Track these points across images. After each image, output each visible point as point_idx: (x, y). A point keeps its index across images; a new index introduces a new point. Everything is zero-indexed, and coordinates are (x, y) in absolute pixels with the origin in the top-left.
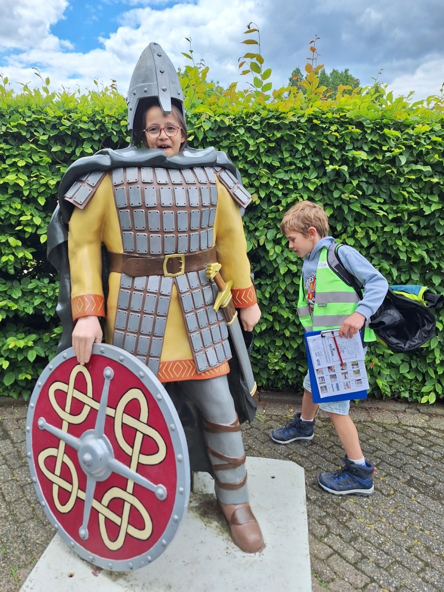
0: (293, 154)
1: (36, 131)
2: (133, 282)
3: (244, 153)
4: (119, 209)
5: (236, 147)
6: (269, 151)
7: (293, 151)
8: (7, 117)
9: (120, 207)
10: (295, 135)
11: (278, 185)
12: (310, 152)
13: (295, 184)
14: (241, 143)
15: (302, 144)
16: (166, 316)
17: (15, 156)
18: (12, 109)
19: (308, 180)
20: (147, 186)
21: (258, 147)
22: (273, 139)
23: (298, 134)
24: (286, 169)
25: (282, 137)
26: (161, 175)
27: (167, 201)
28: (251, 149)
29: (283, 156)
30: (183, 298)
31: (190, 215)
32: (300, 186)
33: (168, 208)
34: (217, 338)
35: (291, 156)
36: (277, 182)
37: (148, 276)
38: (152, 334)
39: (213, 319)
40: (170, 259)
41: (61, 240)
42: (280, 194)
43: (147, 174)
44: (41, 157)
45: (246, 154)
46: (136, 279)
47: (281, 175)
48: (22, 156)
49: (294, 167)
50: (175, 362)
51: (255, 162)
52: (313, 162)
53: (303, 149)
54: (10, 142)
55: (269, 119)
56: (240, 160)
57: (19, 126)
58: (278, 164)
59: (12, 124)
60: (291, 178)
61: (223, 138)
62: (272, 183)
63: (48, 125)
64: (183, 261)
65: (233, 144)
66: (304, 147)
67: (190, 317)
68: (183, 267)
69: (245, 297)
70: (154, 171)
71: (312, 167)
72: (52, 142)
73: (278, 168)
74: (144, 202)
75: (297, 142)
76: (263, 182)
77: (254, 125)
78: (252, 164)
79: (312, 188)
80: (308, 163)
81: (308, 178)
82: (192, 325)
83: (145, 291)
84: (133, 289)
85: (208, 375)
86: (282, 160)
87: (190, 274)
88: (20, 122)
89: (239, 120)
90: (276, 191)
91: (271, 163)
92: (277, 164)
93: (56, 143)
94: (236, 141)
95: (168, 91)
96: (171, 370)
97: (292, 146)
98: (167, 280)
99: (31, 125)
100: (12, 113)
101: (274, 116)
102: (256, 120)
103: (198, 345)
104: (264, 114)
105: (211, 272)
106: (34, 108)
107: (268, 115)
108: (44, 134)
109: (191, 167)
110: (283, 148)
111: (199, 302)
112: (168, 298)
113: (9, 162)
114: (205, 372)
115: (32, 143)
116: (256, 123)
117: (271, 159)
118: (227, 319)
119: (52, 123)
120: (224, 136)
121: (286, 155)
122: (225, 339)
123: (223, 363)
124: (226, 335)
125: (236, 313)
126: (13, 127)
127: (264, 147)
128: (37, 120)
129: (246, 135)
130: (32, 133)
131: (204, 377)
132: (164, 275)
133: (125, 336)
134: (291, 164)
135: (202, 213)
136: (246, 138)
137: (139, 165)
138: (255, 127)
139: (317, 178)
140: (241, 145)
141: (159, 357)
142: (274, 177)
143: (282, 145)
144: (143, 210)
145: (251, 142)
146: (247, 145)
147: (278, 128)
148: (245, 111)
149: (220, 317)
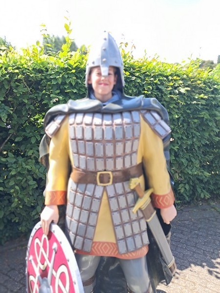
2: (77, 187)
4: (71, 139)
16: (98, 213)
20: (86, 126)
30: (110, 201)
31: (115, 146)
33: (98, 141)
37: (87, 184)
38: (87, 224)
39: (134, 216)
40: (101, 175)
46: (79, 185)
64: (111, 176)
67: (116, 215)
68: (111, 180)
69: (162, 201)
70: (93, 116)
83: (84, 194)
84: (76, 191)
85: (127, 257)
87: (117, 185)
98: (100, 188)
103: (120, 235)
105: (131, 184)
111: (123, 205)
112: (100, 200)
114: (124, 254)
118: (146, 217)
125: (155, 212)
133: (71, 220)
135: (125, 144)
144: (83, 142)
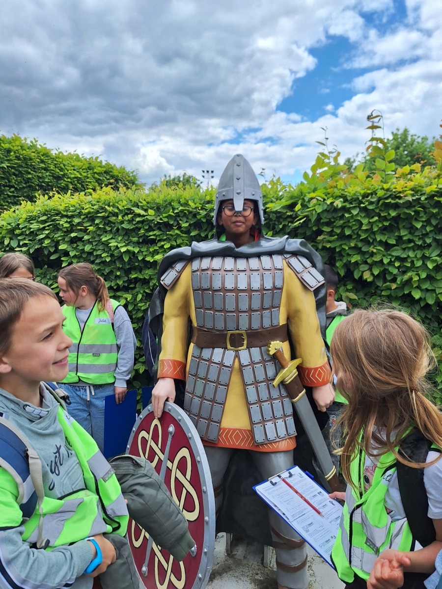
0: (412, 231)
1: (180, 220)
2: (201, 353)
3: (358, 232)
4: (194, 290)
5: (349, 227)
6: (384, 230)
7: (412, 229)
8: (162, 210)
9: (195, 288)
10: (413, 214)
11: (394, 262)
12: (432, 229)
13: (412, 262)
14: (354, 223)
15: (422, 221)
16: (228, 385)
17: (164, 240)
18: (167, 203)
19: (429, 258)
20: (215, 273)
21: (372, 226)
22: (388, 218)
23: (417, 213)
24: (404, 246)
25: (399, 216)
26: (229, 263)
27: (229, 285)
28: (364, 228)
29: (400, 234)
30: (243, 370)
31: (250, 297)
32: (419, 264)
33: (230, 291)
34: (279, 413)
35: (410, 233)
36: (393, 260)
37: (214, 348)
38: (213, 401)
39: (275, 394)
40: (232, 335)
41: (158, 313)
42: (395, 271)
43: (217, 263)
44: (183, 240)
45: (360, 233)
46: (204, 350)
47: (398, 252)
48: (168, 240)
49: (412, 244)
50: (235, 430)
51: (369, 241)
52: (435, 240)
53: (423, 227)
54: (162, 229)
55: (387, 198)
56: (354, 239)
57: (169, 217)
58: (394, 242)
59: (164, 215)
60: (409, 256)
61: (338, 219)
62: (386, 261)
63: (191, 214)
64: (245, 337)
65: (347, 224)
66: (425, 224)
67: (251, 390)
68: (245, 342)
70: (224, 260)
71: (434, 244)
72: (192, 228)
73: (394, 245)
74: (211, 285)
75: (416, 220)
76: (375, 260)
77: (368, 205)
78: (366, 241)
79: (430, 266)
80: (428, 241)
81: (428, 255)
82: (252, 397)
83: (210, 361)
84: (200, 358)
85: (266, 449)
86: (400, 238)
87: (253, 350)
88: (170, 213)
89: (355, 201)
90: (391, 269)
91: (386, 241)
92: (392, 241)
93: (195, 229)
94: (349, 221)
95: (242, 193)
96: (231, 436)
97: (411, 224)
98: (230, 354)
99: (178, 215)
100: (166, 206)
101: (391, 195)
102: (373, 200)
103: (257, 418)
104: (381, 193)
105: (270, 349)
106: (182, 201)
107: (385, 194)
108: (187, 222)
109: (258, 255)
110: (401, 226)
111: (261, 376)
112: (230, 369)
113: (159, 244)
114: (263, 445)
115: (176, 229)
116: (371, 203)
117: (386, 237)
118: (291, 395)
119: (193, 213)
120: (340, 216)
121: (403, 233)
122: (289, 416)
123: (283, 439)
124: (289, 411)
125: (304, 390)
126: (165, 217)
127: (378, 226)
128: (182, 211)
129: (360, 214)
130: (178, 221)
131: (261, 449)
132: (227, 348)
133: (192, 398)
134: (410, 241)
135: (263, 295)
136: (359, 218)
137: (212, 255)
138: (370, 207)
139: (439, 256)
140: (353, 225)
141: (220, 423)
142: (390, 255)
143: (400, 223)
144: (211, 292)
145: (365, 221)
146: (361, 224)
147: (396, 206)
148: (362, 192)
149: (284, 393)
